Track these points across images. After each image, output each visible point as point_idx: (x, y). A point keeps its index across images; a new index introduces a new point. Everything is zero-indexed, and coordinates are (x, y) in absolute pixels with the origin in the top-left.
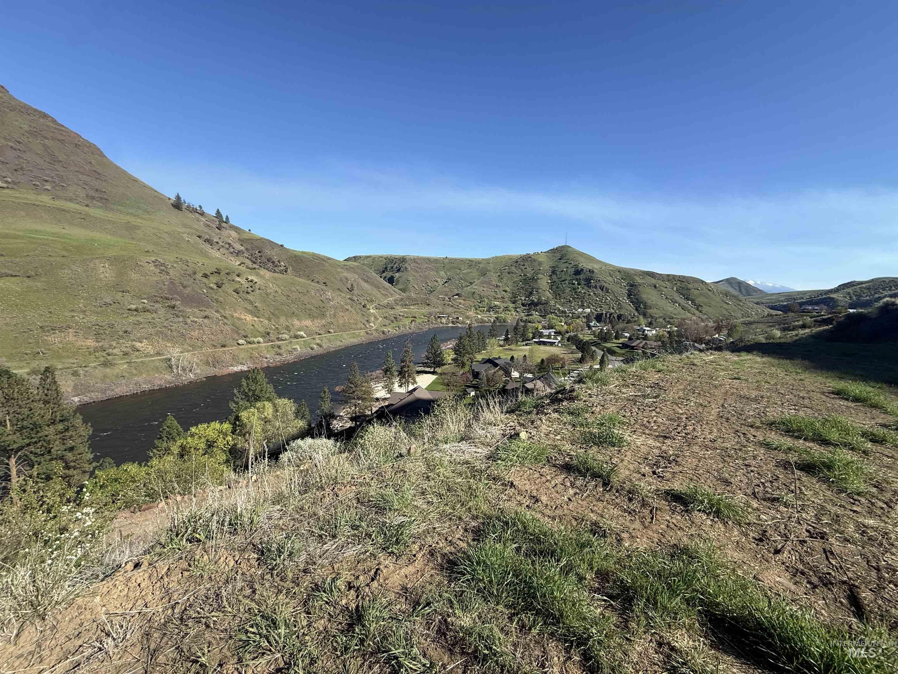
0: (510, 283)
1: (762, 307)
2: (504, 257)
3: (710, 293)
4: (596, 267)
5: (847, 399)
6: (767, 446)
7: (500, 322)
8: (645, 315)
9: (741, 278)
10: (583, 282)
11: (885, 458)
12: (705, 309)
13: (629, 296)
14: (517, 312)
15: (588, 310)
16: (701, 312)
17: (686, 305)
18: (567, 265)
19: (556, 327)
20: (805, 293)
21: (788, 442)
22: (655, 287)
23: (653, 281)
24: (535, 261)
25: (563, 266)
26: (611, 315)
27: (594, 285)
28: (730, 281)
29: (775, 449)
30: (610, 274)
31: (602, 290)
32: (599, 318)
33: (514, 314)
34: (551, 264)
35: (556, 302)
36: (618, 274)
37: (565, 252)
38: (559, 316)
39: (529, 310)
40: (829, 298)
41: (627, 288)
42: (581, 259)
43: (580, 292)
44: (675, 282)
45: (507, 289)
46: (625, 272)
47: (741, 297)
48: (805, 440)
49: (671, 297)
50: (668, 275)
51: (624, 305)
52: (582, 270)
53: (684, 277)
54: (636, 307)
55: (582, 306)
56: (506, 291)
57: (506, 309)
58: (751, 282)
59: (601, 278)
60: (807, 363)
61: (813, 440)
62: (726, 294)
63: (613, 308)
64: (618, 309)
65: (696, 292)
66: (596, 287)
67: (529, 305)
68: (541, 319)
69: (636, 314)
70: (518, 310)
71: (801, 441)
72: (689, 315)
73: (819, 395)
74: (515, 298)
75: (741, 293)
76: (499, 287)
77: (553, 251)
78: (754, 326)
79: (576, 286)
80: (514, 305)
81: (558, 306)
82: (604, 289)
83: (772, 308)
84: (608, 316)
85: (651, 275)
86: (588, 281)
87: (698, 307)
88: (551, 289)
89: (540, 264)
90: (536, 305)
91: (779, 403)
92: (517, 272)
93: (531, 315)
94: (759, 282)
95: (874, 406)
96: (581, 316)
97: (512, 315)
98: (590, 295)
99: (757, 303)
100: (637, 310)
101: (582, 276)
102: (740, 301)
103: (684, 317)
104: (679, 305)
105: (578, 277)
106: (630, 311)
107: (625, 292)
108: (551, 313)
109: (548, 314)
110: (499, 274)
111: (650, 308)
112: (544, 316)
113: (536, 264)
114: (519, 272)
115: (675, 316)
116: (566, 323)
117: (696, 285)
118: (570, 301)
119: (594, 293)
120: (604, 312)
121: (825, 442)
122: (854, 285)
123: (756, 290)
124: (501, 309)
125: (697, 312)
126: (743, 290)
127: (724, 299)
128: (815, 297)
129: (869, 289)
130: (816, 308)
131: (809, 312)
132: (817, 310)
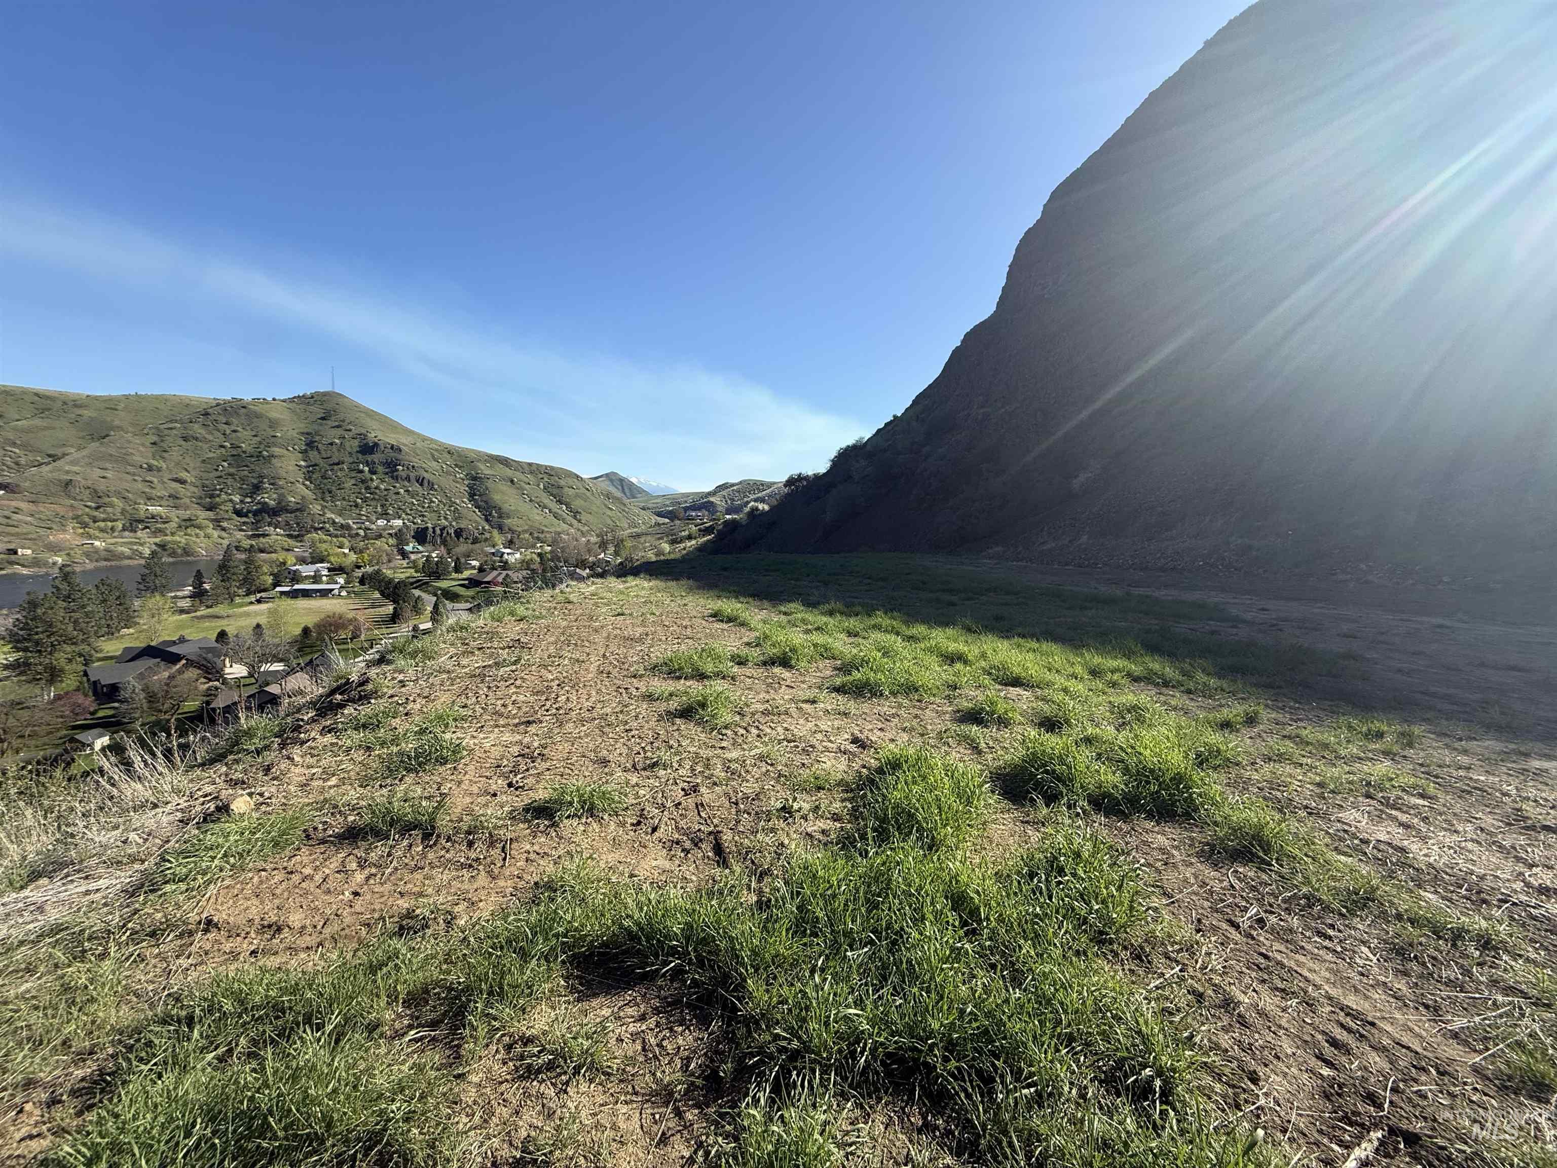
0: (192, 463)
1: (648, 513)
2: (163, 399)
3: (588, 494)
4: (403, 441)
5: (722, 621)
6: (650, 697)
7: (173, 554)
8: (500, 528)
9: (623, 474)
10: (380, 469)
11: (747, 679)
12: (584, 517)
13: (472, 496)
14: (224, 529)
15: (398, 523)
16: (579, 521)
17: (560, 512)
18: (339, 432)
19: (332, 559)
20: (687, 495)
21: (671, 686)
22: (512, 481)
23: (509, 473)
24: (258, 416)
25: (332, 435)
26: (442, 530)
27: (404, 474)
28: (611, 477)
29: (658, 699)
30: (433, 456)
31: (421, 485)
32: (421, 536)
33: (216, 534)
34: (302, 426)
35: (324, 507)
36: (448, 456)
37: (329, 406)
38: (336, 536)
39: (256, 525)
40: (709, 502)
41: (466, 482)
42: (371, 424)
43: (376, 488)
44: (541, 476)
45: (184, 475)
46: (460, 456)
47: (627, 501)
48: (685, 679)
49: (538, 500)
50: (530, 464)
51: (465, 512)
52: (376, 445)
53: (552, 468)
54: (486, 516)
55: (385, 515)
56: (182, 482)
57: (188, 523)
58: (634, 480)
59: (416, 462)
60: (691, 582)
61: (692, 677)
62: (608, 496)
63: (446, 519)
64: (456, 519)
65: (571, 492)
66: (408, 479)
67: (256, 513)
68: (291, 542)
69: (487, 527)
70: (225, 524)
71: (682, 681)
72: (565, 527)
73: (700, 621)
74: (212, 496)
75: (625, 494)
76: (159, 470)
77: (303, 400)
78: (642, 540)
79: (367, 475)
80: (211, 514)
81: (329, 515)
82: (426, 482)
83: (659, 514)
84: (438, 532)
85: (505, 462)
86: (391, 467)
87: (575, 514)
88: (309, 479)
89: (273, 424)
90: (274, 512)
91: (664, 638)
92: (210, 437)
93: (264, 536)
94: (642, 480)
95: (743, 624)
96: (385, 533)
97: (207, 536)
98: (398, 493)
99: (643, 509)
100: (487, 520)
101: (376, 457)
102: (625, 505)
103: (559, 530)
104: (550, 511)
105: (369, 458)
106: (476, 522)
107: (464, 488)
108: (316, 529)
109: (309, 532)
110: (155, 438)
111: (509, 518)
112: (298, 538)
113: (263, 425)
114: (218, 439)
115: (546, 529)
116: (352, 549)
117: (570, 481)
118: (356, 506)
119: (407, 491)
120: (430, 525)
121: (702, 676)
122: (727, 488)
123: (641, 491)
124: (173, 525)
125: (575, 522)
126: (627, 490)
127: (607, 503)
128: (697, 501)
129: (739, 492)
130: (699, 514)
132: (700, 516)
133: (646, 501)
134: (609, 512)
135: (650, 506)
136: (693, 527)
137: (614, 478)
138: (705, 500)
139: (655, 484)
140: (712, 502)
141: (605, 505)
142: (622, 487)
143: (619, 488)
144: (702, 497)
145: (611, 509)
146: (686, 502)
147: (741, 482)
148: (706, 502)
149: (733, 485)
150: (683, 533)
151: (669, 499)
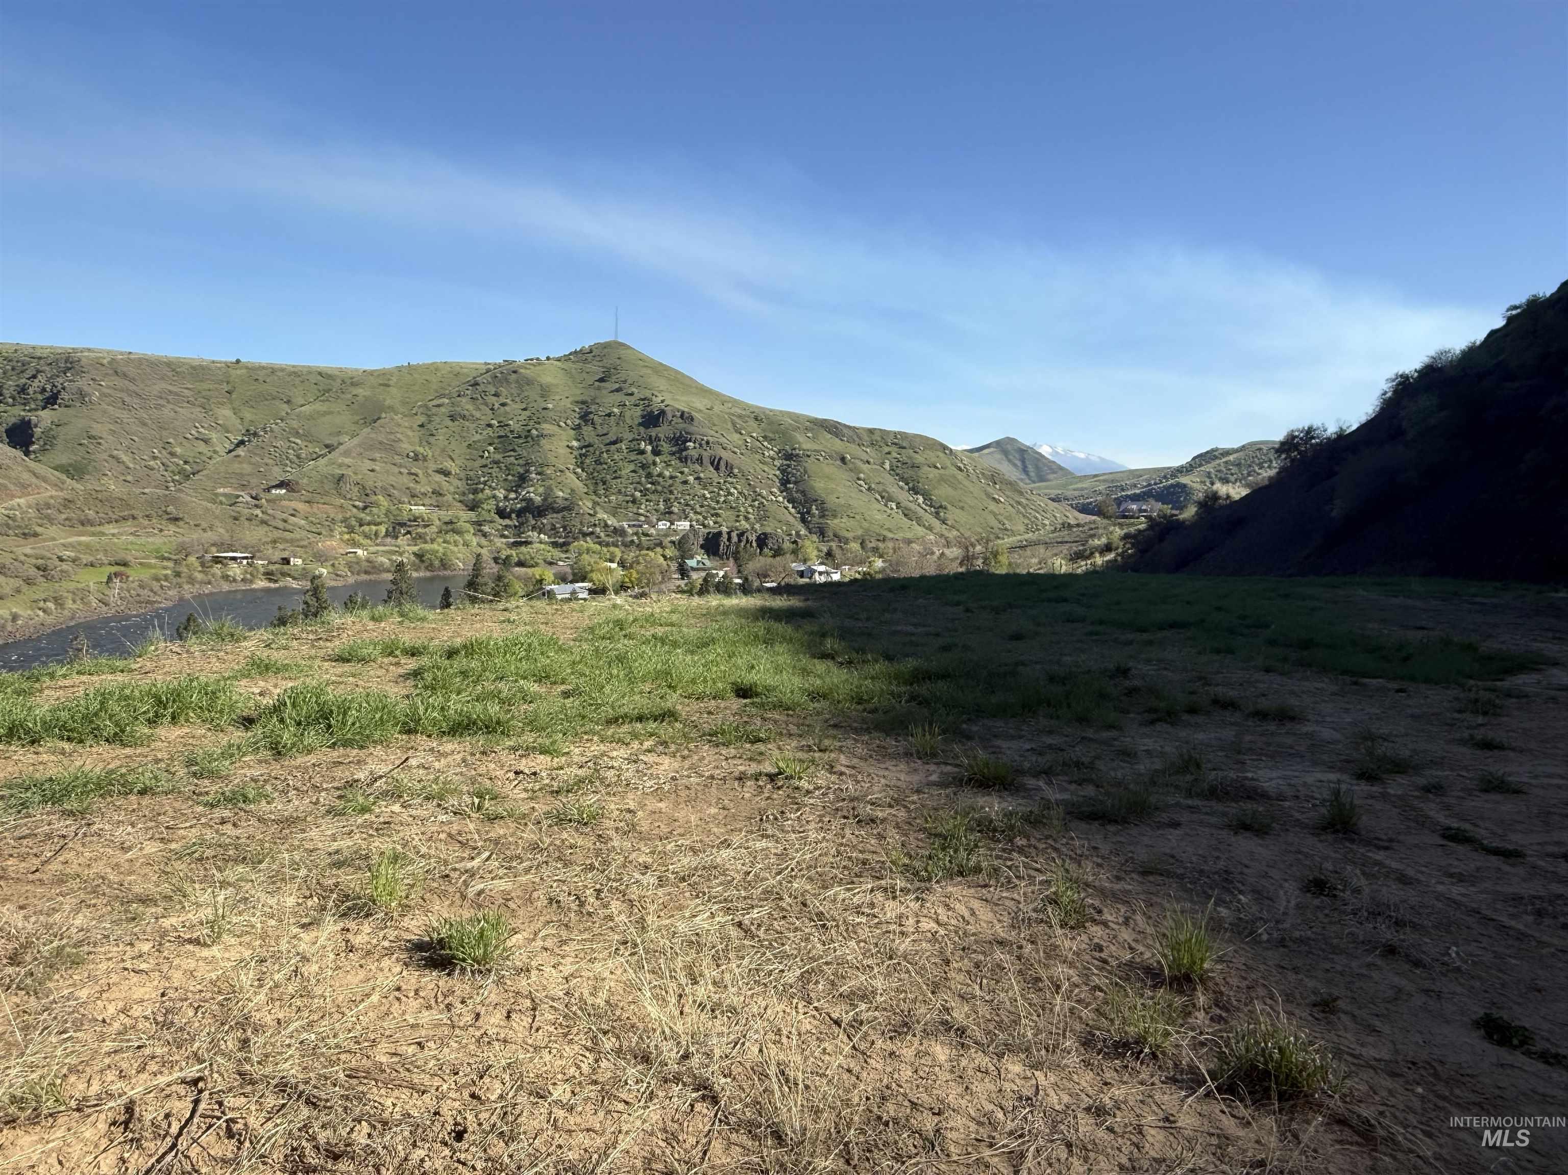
0: (458, 449)
1: (1064, 506)
2: (434, 368)
3: (960, 476)
4: (697, 405)
7: (430, 567)
8: (822, 533)
9: (1026, 440)
10: (666, 447)
12: (953, 515)
13: (784, 483)
14: (485, 535)
15: (684, 525)
16: (944, 522)
17: (913, 506)
18: (619, 397)
19: (594, 576)
22: (843, 460)
23: (838, 445)
24: (529, 382)
25: (610, 402)
26: (740, 535)
27: (694, 454)
28: (1006, 447)
30: (734, 424)
31: (717, 469)
32: (712, 545)
33: (474, 541)
34: (577, 393)
35: (595, 503)
36: (753, 424)
37: (607, 362)
38: (607, 545)
39: (519, 529)
41: (778, 463)
42: (660, 383)
43: (660, 475)
44: (887, 449)
45: (448, 465)
46: (771, 423)
47: (1025, 486)
49: (880, 488)
50: (871, 431)
51: (772, 508)
52: (662, 413)
53: (904, 436)
54: (802, 514)
55: (668, 514)
56: (446, 473)
57: (450, 526)
58: (1045, 451)
59: (711, 435)
62: (994, 478)
63: (747, 519)
64: (760, 519)
65: (933, 474)
66: (700, 460)
67: (520, 513)
68: (557, 553)
69: (803, 532)
70: (486, 528)
72: (920, 531)
74: (475, 492)
75: (1028, 475)
76: (425, 459)
77: (582, 356)
79: (650, 457)
80: (472, 515)
81: (602, 515)
82: (722, 464)
83: (1083, 509)
84: (735, 539)
85: (833, 428)
86: (679, 442)
87: (938, 510)
88: (581, 465)
89: (545, 392)
90: (539, 512)
92: (477, 414)
93: (527, 543)
94: (1060, 450)
96: (666, 541)
97: (466, 544)
98: (685, 482)
99: (1056, 499)
100: (803, 520)
101: (663, 431)
102: (1021, 493)
103: (909, 535)
104: (898, 504)
105: (653, 432)
106: (788, 524)
107: (774, 473)
108: (585, 535)
109: (576, 539)
110: (422, 419)
111: (835, 516)
112: (563, 546)
113: (533, 393)
114: (484, 416)
115: (890, 535)
116: (622, 564)
117: (931, 456)
118: (634, 502)
119: (698, 478)
120: (724, 529)
123: (1056, 469)
124: (434, 529)
125: (936, 523)
126: (1030, 468)
127: (990, 490)
128: (1155, 484)
129: (1239, 465)
130: (1144, 507)
131: (1132, 517)
132: (1145, 511)
133: (1064, 486)
134: (992, 506)
135: (1069, 494)
136: (1117, 529)
137: (1009, 447)
138: (1171, 482)
139: (1082, 456)
140: (1185, 486)
141: (988, 495)
142: (1023, 461)
143: (1015, 465)
144: (1165, 477)
145: (997, 501)
146: (1135, 486)
147: (1243, 448)
148: (1172, 486)
149: (1227, 453)
150: (1097, 542)
151: (1104, 481)
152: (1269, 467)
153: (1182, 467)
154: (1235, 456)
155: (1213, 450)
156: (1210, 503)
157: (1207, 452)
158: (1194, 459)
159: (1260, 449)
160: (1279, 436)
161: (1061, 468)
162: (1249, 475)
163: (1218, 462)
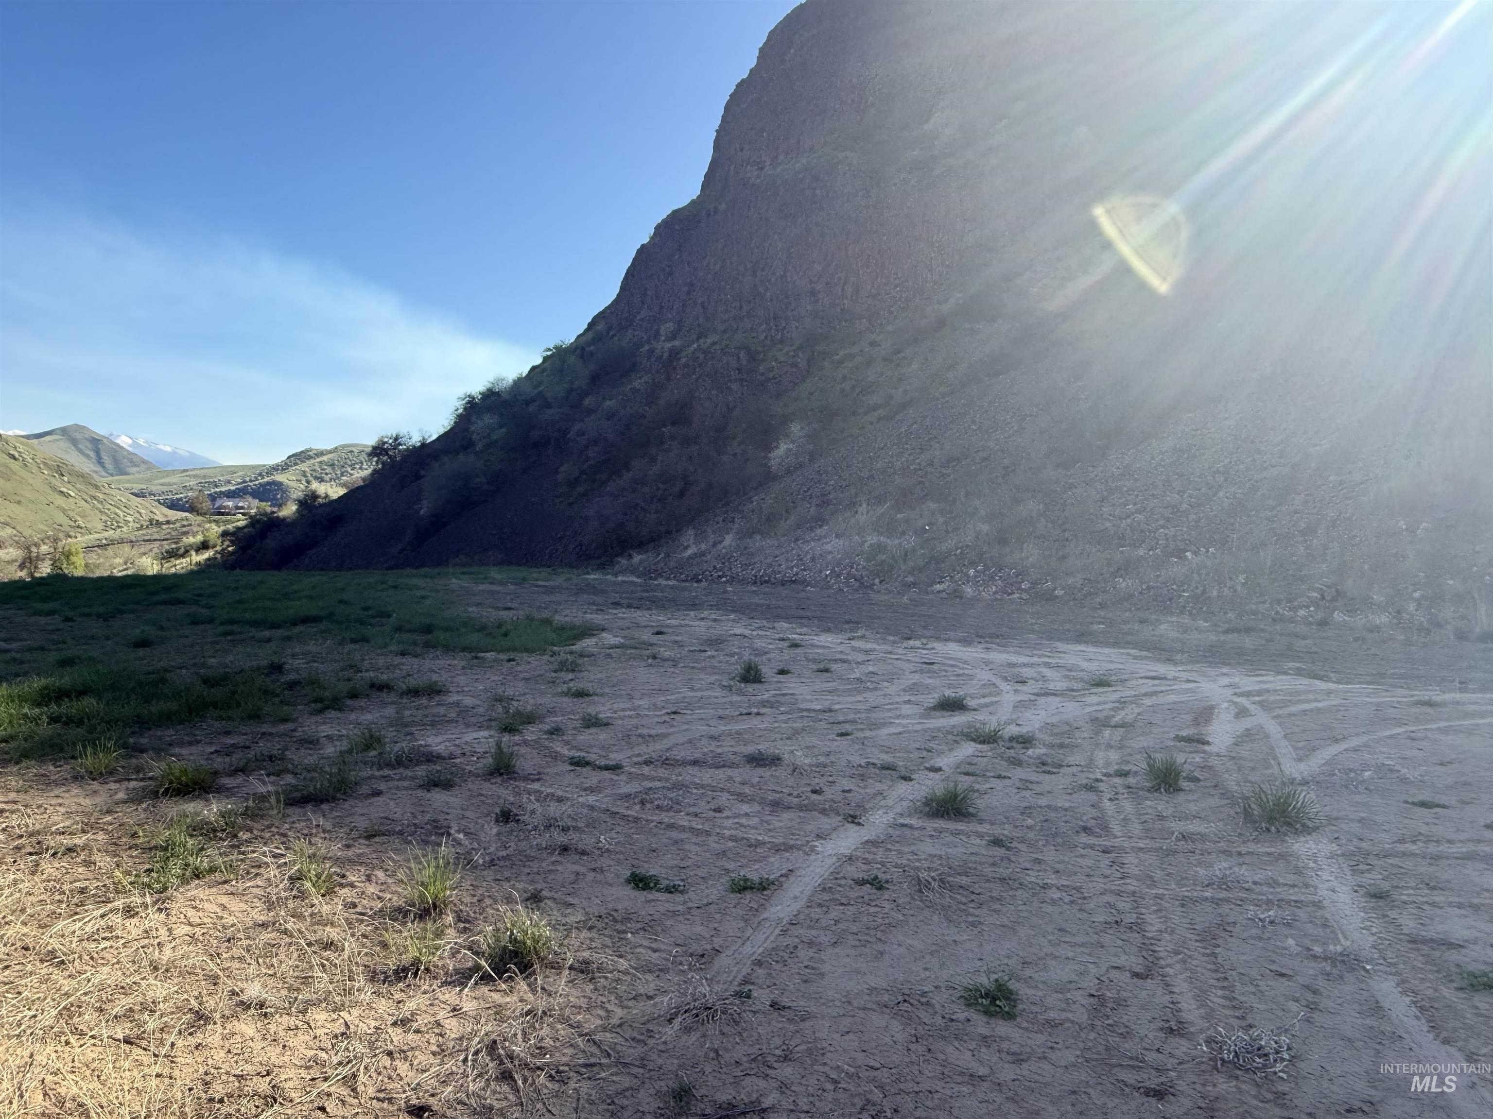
1: (148, 502)
28: (71, 435)
47: (101, 479)
62: (62, 469)
83: (173, 505)
94: (140, 442)
99: (139, 495)
122: (310, 458)
126: (106, 459)
127: (56, 482)
128: (251, 481)
129: (332, 465)
130: (240, 504)
131: (228, 514)
132: (242, 508)
133: (148, 481)
134: (60, 501)
135: (155, 489)
136: (213, 526)
137: (78, 436)
138: (266, 479)
139: (168, 449)
140: (279, 484)
141: (54, 488)
142: (98, 452)
143: (88, 456)
144: (260, 474)
145: (67, 496)
146: (229, 482)
147: (335, 450)
148: (268, 483)
149: (321, 453)
150: (191, 540)
151: (195, 476)
152: (361, 468)
153: (278, 465)
154: (330, 456)
155: (308, 451)
156: (308, 503)
157: (302, 452)
158: (289, 457)
159: (351, 452)
160: (371, 441)
161: (144, 462)
162: (342, 475)
163: (312, 461)
